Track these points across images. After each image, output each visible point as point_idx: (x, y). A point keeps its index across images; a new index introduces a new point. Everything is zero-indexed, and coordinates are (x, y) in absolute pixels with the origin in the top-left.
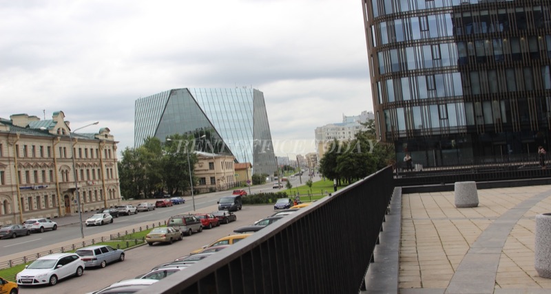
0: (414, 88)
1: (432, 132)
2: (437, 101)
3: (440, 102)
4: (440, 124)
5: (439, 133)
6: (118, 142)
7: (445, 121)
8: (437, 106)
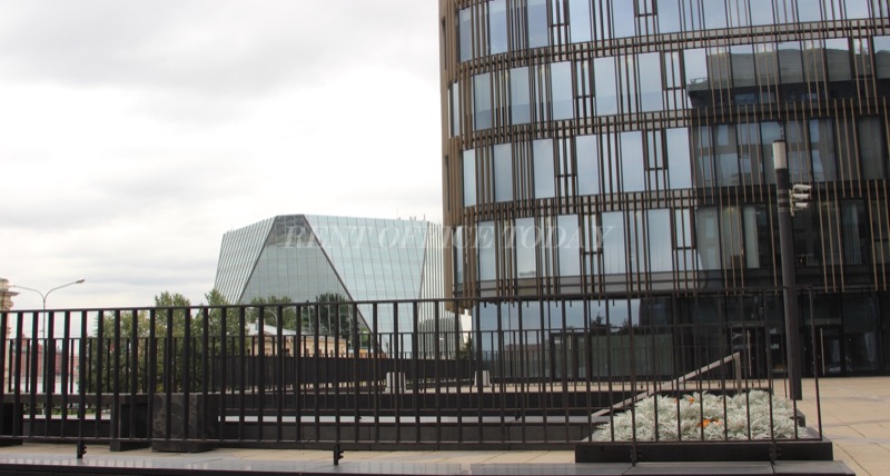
0: (609, 163)
1: (649, 282)
2: (667, 199)
3: (678, 203)
4: (675, 261)
5: (670, 286)
6: (15, 294)
7: (689, 252)
8: (667, 212)
